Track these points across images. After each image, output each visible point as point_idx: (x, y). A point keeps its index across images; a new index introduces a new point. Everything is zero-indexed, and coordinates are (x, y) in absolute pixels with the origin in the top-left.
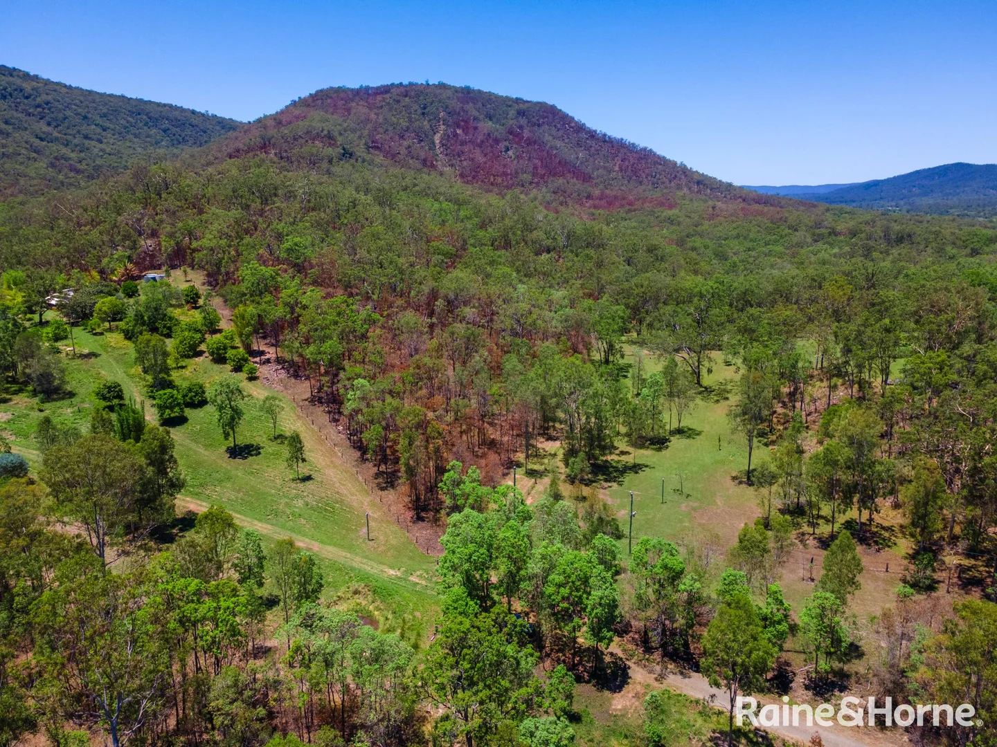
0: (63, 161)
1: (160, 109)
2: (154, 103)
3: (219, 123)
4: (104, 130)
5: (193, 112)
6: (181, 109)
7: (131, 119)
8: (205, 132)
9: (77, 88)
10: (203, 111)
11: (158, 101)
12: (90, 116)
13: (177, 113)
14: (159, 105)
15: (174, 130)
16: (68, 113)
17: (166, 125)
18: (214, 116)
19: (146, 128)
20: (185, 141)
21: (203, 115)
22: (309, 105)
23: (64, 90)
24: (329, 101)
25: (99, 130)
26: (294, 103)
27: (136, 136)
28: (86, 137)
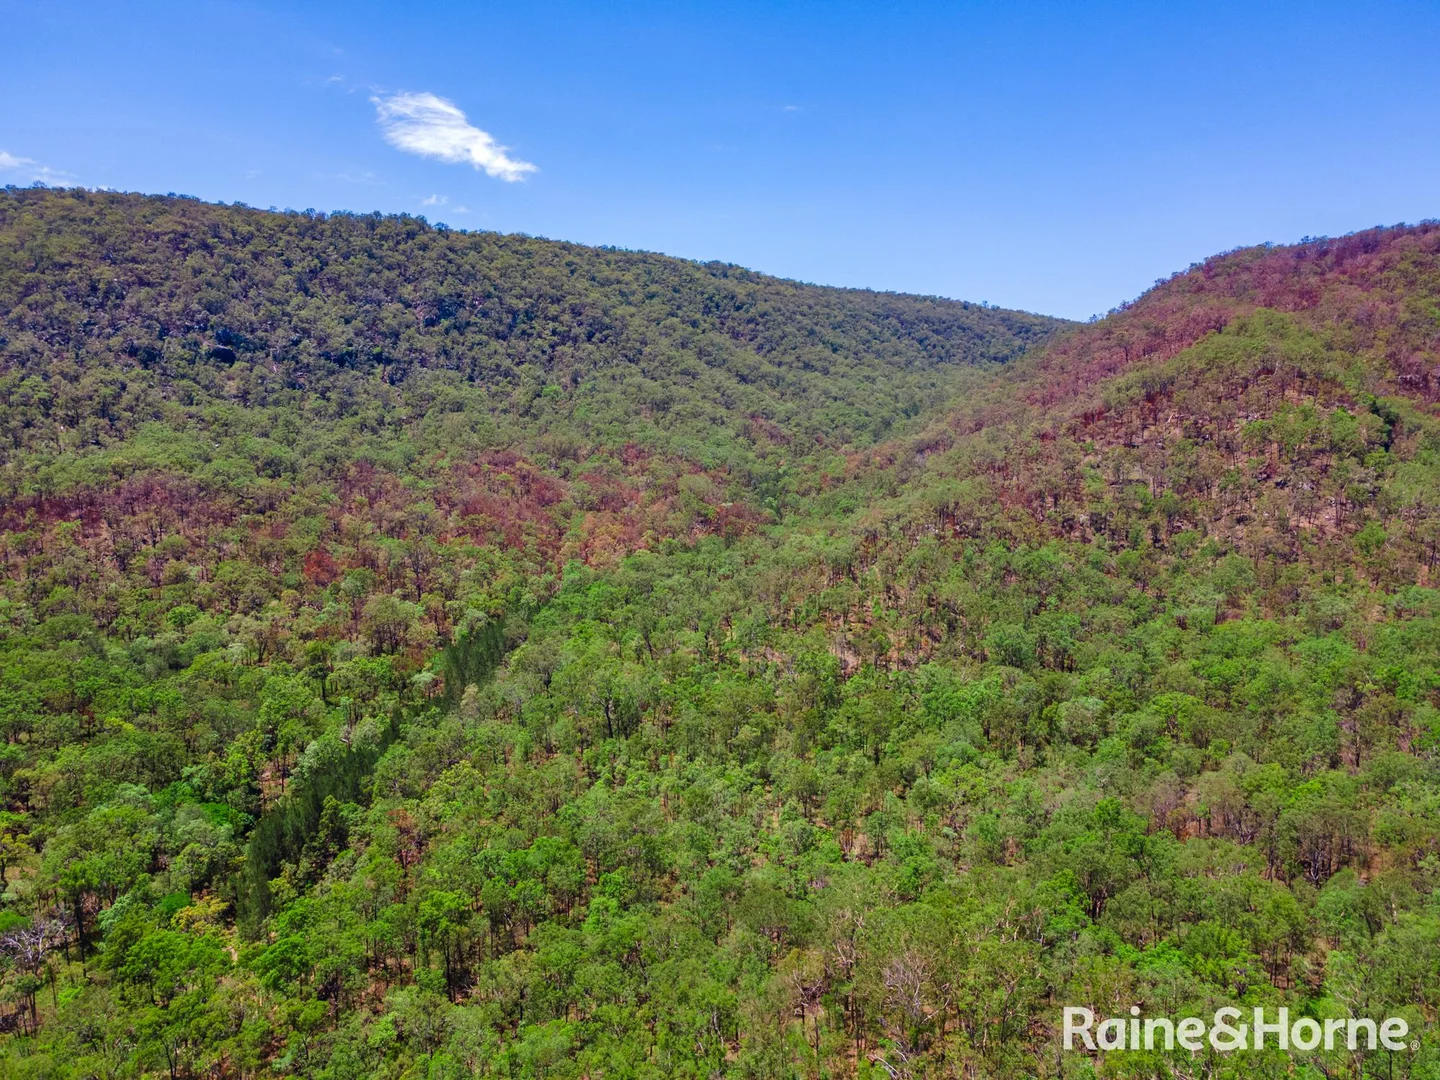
0: (762, 421)
1: (918, 306)
2: (909, 296)
3: (1003, 320)
4: (835, 350)
5: (966, 306)
6: (947, 303)
7: (873, 327)
8: (981, 338)
9: (809, 285)
10: (979, 302)
11: (914, 292)
12: (817, 328)
13: (941, 312)
14: (916, 298)
15: (935, 338)
16: (789, 329)
17: (923, 330)
18: (996, 309)
19: (894, 339)
20: (949, 356)
21: (980, 309)
22: (1201, 289)
23: (792, 291)
24: (1245, 276)
25: (827, 352)
26: (1163, 287)
27: (878, 354)
28: (807, 366)
